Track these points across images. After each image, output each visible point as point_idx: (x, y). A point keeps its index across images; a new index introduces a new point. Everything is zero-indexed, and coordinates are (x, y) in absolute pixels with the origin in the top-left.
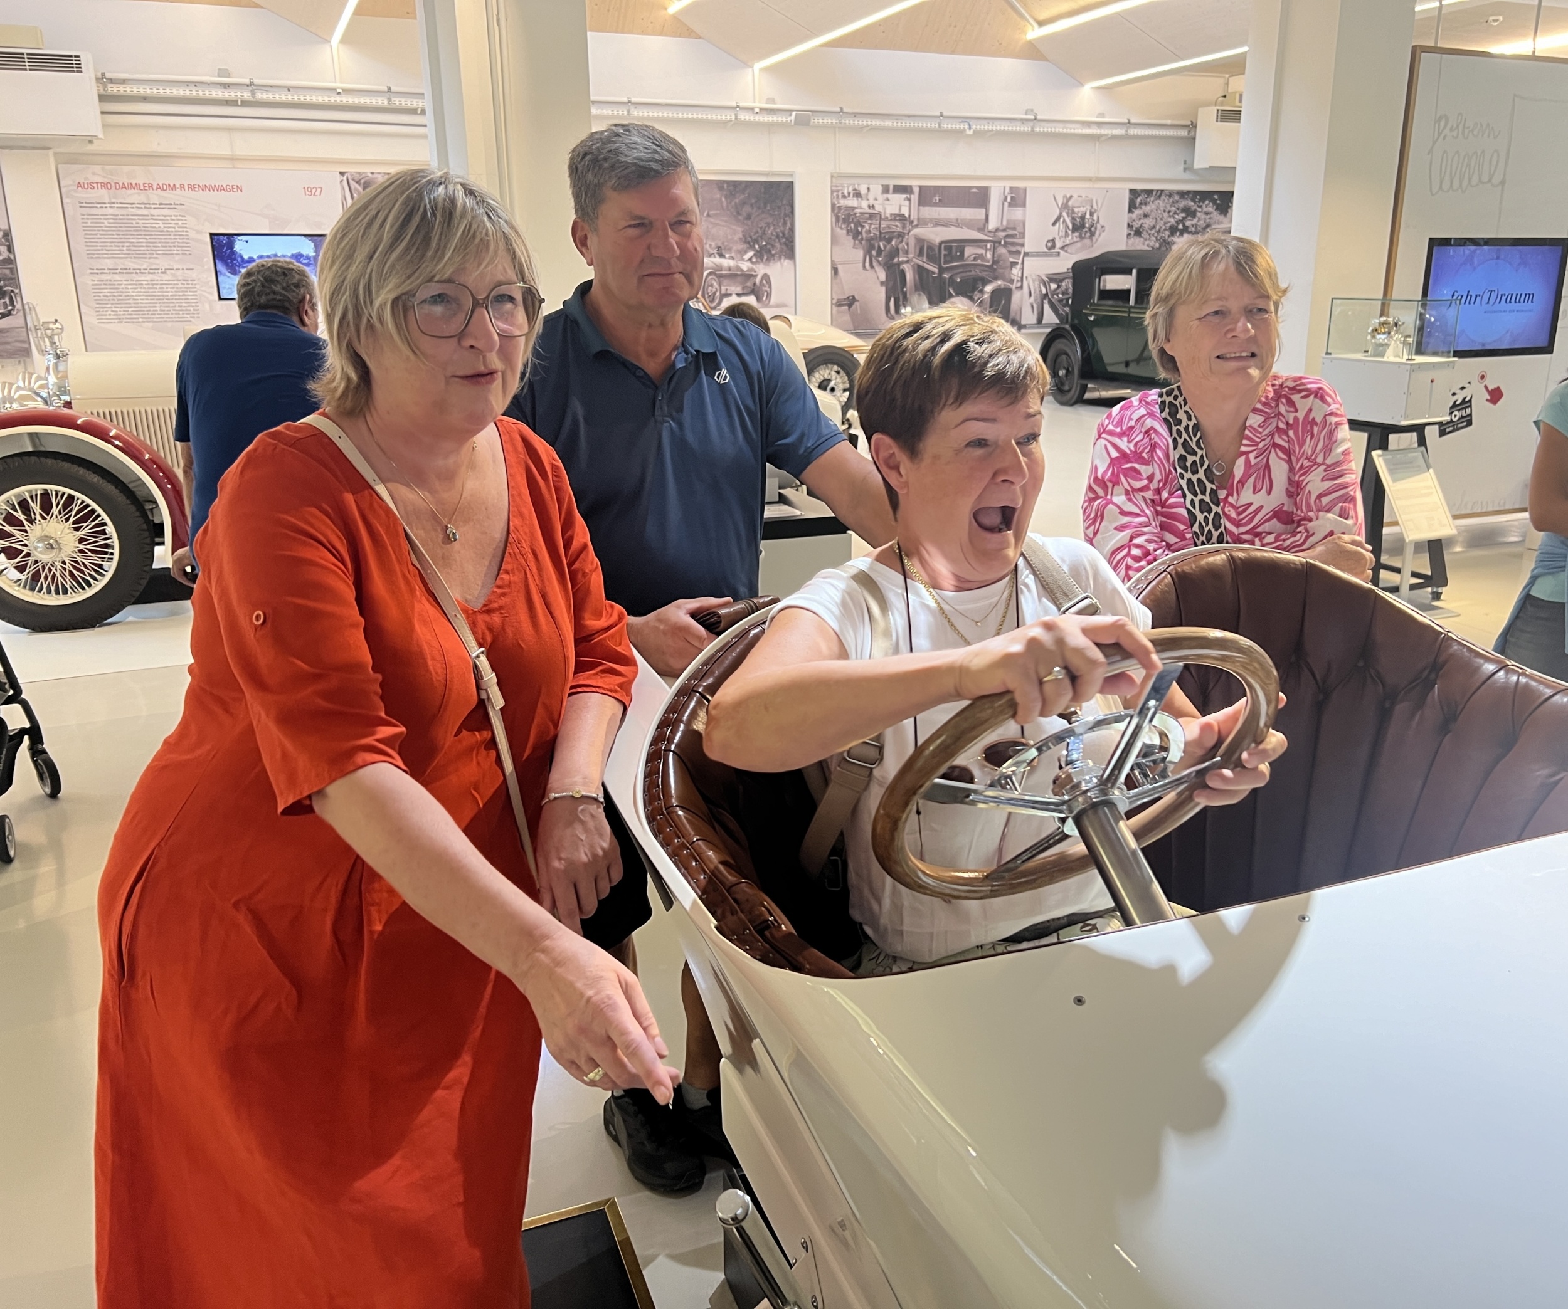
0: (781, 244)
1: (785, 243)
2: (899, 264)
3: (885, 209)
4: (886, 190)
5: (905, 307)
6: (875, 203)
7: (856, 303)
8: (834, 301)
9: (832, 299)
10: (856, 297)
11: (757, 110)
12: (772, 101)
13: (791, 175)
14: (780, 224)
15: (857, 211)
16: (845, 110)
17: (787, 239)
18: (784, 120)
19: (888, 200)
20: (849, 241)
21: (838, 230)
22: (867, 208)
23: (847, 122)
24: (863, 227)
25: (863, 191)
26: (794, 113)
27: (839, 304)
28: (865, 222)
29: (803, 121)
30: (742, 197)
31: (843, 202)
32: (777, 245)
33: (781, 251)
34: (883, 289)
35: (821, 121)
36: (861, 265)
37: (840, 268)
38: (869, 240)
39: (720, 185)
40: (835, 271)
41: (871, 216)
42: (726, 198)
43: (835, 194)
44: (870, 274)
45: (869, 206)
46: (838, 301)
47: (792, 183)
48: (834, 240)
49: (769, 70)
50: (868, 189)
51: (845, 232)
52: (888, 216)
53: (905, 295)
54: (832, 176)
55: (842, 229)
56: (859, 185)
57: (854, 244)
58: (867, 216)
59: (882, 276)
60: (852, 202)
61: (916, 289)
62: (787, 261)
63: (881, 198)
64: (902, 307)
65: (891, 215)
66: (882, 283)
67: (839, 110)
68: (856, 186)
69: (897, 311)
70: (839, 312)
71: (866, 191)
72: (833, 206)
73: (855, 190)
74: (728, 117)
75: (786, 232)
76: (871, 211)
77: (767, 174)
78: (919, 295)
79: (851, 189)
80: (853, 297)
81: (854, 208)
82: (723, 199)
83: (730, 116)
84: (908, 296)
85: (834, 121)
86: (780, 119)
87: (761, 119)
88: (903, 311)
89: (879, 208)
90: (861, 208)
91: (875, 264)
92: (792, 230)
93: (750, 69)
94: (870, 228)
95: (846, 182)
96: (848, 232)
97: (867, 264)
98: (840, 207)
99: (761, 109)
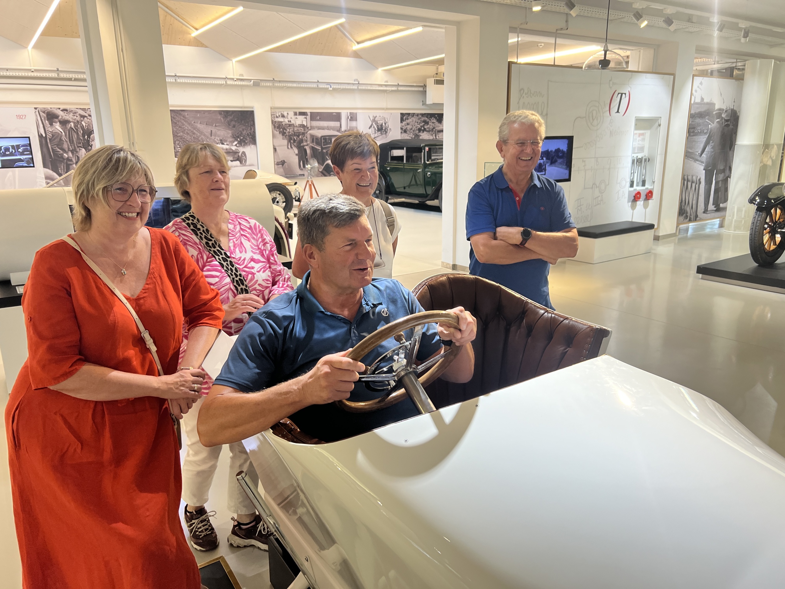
0: (250, 138)
1: (251, 138)
2: (303, 146)
3: (296, 122)
4: (295, 114)
5: (307, 165)
6: (291, 120)
7: (285, 163)
8: (276, 163)
9: (274, 162)
10: (285, 161)
11: (235, 79)
12: (242, 75)
13: (253, 108)
14: (249, 129)
15: (283, 123)
16: (275, 79)
17: (252, 136)
18: (248, 84)
19: (297, 118)
20: (280, 136)
21: (275, 132)
22: (288, 122)
23: (277, 85)
24: (287, 130)
25: (285, 114)
26: (252, 81)
27: (278, 164)
28: (287, 128)
29: (257, 84)
30: (231, 117)
31: (277, 120)
32: (248, 138)
33: (250, 141)
34: (297, 157)
35: (265, 84)
36: (286, 147)
37: (277, 148)
38: (290, 136)
39: (220, 112)
40: (275, 149)
41: (290, 125)
42: (223, 118)
43: (273, 116)
44: (291, 150)
45: (288, 121)
46: (277, 162)
47: (253, 111)
48: (274, 136)
49: (240, 62)
50: (288, 114)
51: (278, 132)
52: (297, 125)
53: (307, 160)
54: (271, 108)
55: (277, 131)
56: (283, 112)
57: (283, 137)
58: (288, 125)
59: (296, 151)
60: (281, 119)
61: (312, 157)
62: (253, 145)
63: (294, 117)
64: (306, 165)
65: (299, 125)
66: (296, 155)
67: (272, 79)
68: (282, 113)
69: (304, 167)
70: (278, 168)
71: (287, 115)
72: (272, 121)
73: (282, 114)
74: (223, 83)
75: (252, 133)
76: (290, 123)
77: (241, 107)
78: (313, 159)
79: (280, 114)
80: (284, 160)
81: (282, 122)
82: (222, 119)
83: (223, 82)
84: (308, 160)
85: (271, 84)
86: (246, 83)
87: (238, 83)
88: (307, 166)
89: (293, 122)
90: (285, 122)
91: (293, 146)
92: (254, 132)
93: (231, 61)
94: (289, 130)
95: (277, 110)
96: (280, 133)
97: (289, 146)
98: (275, 122)
99: (237, 79)
